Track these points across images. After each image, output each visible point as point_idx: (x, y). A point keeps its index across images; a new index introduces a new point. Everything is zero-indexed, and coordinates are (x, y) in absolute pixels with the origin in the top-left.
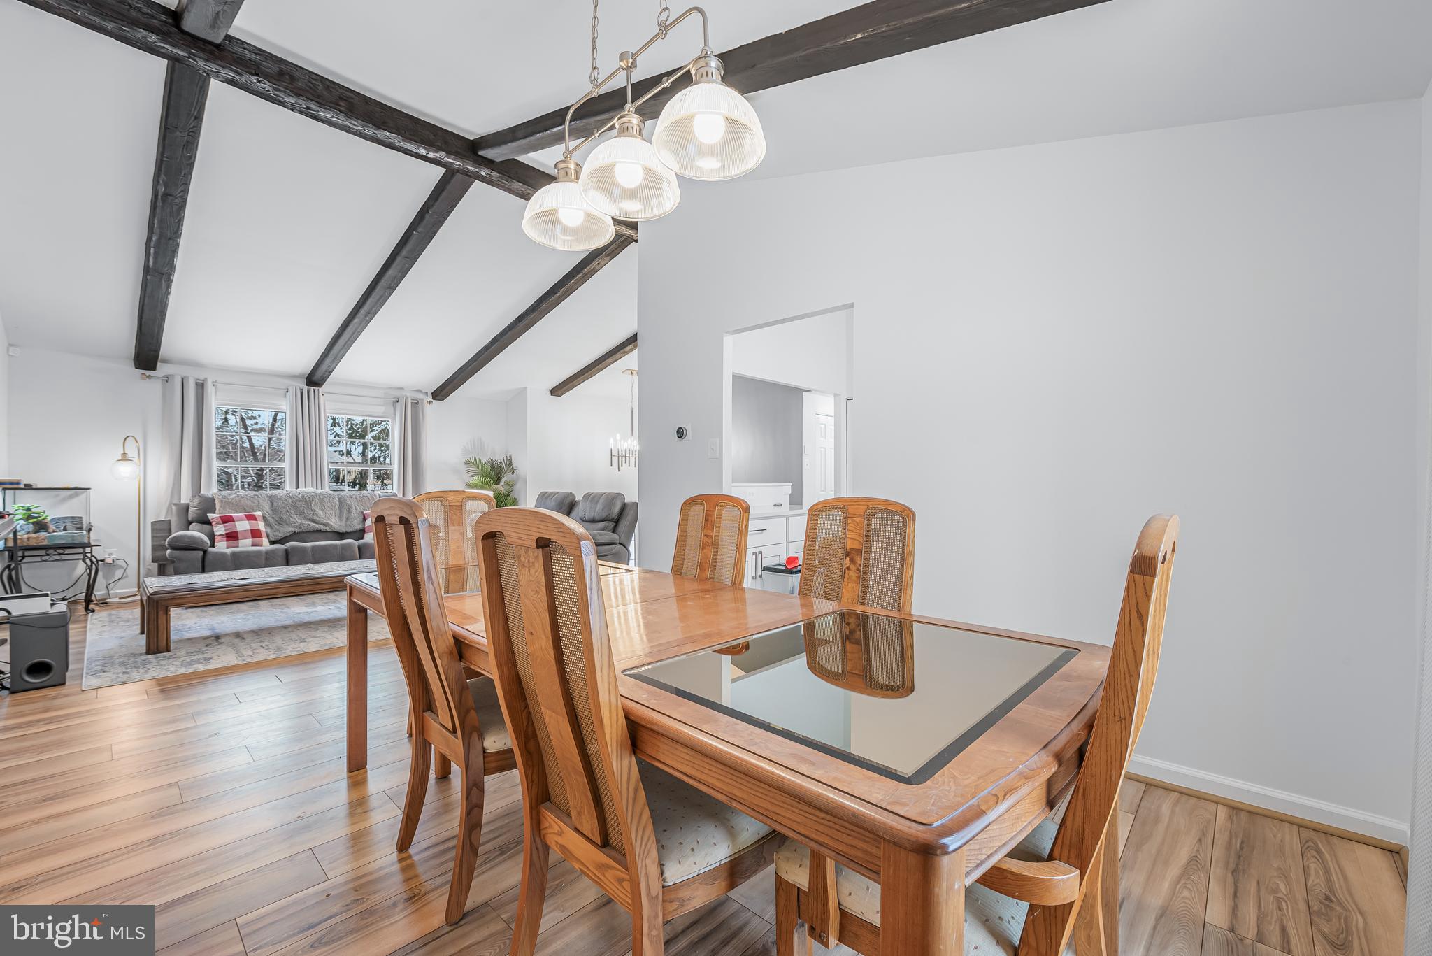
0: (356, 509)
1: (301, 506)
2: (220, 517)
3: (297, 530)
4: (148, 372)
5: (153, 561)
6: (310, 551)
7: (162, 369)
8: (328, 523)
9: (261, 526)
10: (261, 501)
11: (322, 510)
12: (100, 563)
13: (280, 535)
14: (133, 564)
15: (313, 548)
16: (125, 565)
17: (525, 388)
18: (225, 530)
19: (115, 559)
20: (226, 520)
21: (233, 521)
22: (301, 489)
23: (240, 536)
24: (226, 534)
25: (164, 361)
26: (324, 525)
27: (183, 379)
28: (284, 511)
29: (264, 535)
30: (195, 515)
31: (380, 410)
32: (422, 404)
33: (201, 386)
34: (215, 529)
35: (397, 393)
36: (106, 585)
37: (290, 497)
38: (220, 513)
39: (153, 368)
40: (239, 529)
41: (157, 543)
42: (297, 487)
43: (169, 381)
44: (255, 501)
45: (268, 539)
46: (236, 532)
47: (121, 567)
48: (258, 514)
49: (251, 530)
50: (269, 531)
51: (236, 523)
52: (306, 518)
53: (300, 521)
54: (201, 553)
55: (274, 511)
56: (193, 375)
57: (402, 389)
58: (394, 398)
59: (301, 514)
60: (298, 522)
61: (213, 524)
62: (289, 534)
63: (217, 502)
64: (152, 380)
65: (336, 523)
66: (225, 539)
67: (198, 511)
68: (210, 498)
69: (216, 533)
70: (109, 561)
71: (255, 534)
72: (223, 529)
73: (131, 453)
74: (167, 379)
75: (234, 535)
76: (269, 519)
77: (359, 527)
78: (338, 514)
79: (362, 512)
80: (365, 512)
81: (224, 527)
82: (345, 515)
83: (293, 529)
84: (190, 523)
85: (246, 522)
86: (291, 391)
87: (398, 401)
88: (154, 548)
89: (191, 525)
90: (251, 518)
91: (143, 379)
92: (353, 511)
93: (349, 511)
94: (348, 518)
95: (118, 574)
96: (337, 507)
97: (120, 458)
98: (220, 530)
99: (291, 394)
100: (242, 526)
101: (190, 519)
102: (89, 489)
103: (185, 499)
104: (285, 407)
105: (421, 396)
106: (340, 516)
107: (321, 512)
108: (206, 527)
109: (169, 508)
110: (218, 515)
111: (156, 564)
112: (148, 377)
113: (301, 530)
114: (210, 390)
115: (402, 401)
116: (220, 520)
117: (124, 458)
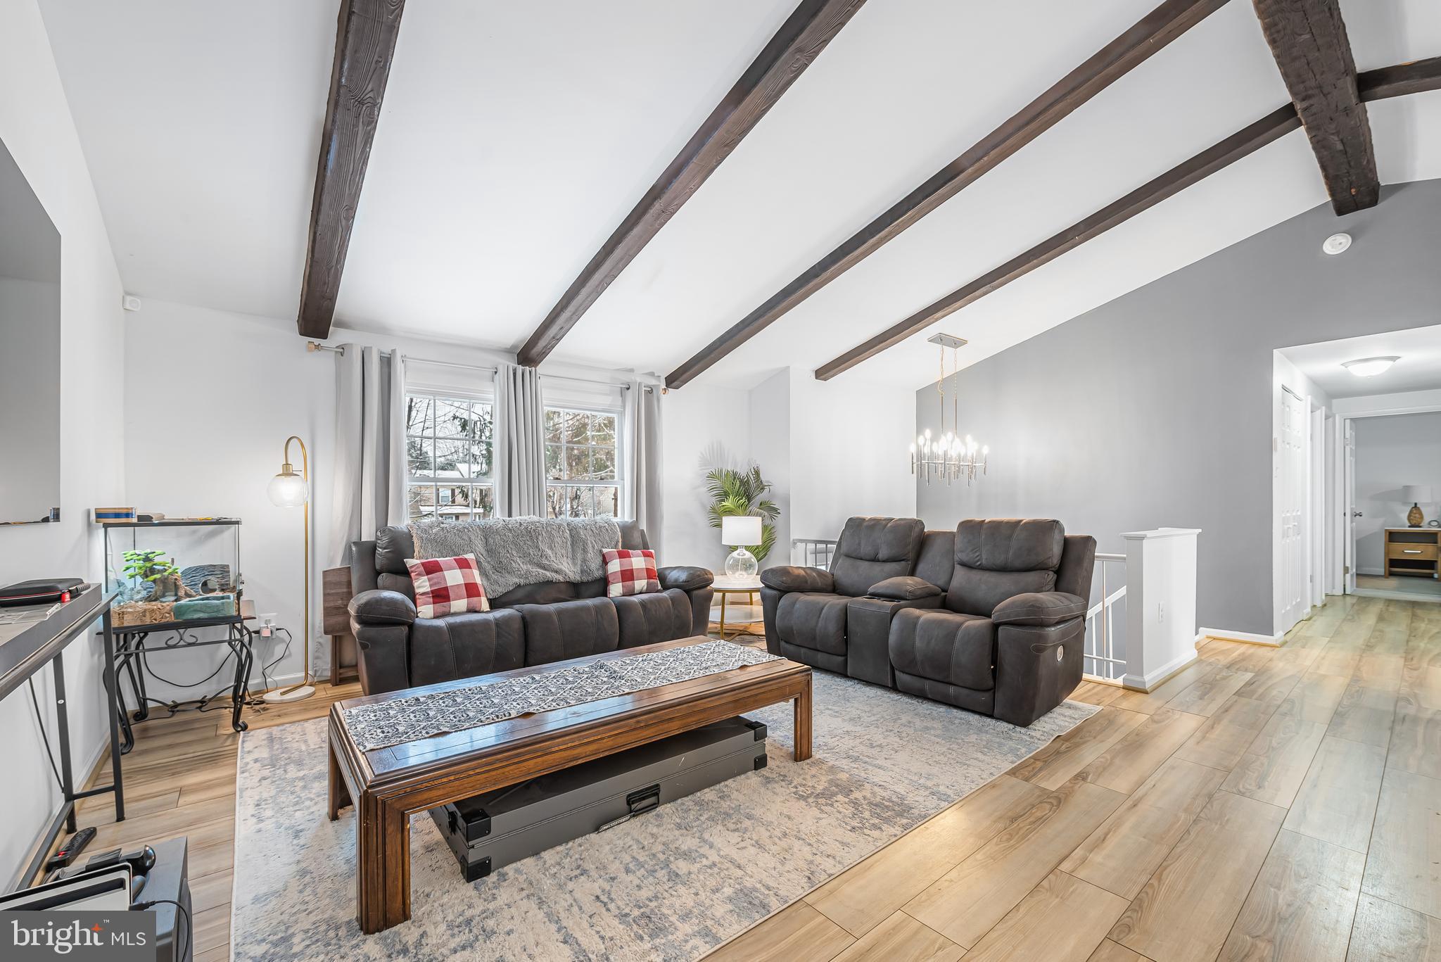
0: (593, 547)
1: (525, 544)
2: (423, 564)
3: (522, 582)
4: (317, 341)
5: (326, 632)
6: (555, 618)
7: (337, 336)
8: (561, 570)
9: (478, 579)
10: (473, 538)
11: (551, 549)
12: (253, 635)
13: (500, 590)
14: (299, 634)
15: (560, 613)
16: (287, 638)
17: (785, 371)
18: (431, 586)
19: (274, 630)
20: (431, 569)
21: (441, 570)
22: (516, 517)
23: (451, 595)
24: (432, 592)
25: (341, 324)
26: (556, 572)
27: (363, 352)
28: (503, 552)
29: (482, 590)
30: (385, 561)
31: (606, 401)
32: (658, 392)
33: (387, 362)
34: (416, 584)
35: (627, 378)
36: (262, 670)
37: (510, 530)
38: (420, 558)
39: (324, 335)
40: (449, 584)
41: (332, 604)
42: (510, 515)
43: (345, 355)
44: (464, 537)
45: (487, 597)
46: (446, 589)
47: (282, 641)
48: (470, 556)
49: (465, 584)
50: (485, 583)
51: (445, 572)
52: (531, 562)
53: (525, 567)
54: (405, 629)
55: (490, 551)
56: (379, 346)
57: (632, 370)
58: (622, 384)
59: (525, 555)
60: (524, 571)
61: (413, 575)
62: (511, 588)
63: (415, 540)
64: (322, 352)
65: (569, 569)
66: (431, 600)
67: (390, 555)
68: (406, 534)
69: (417, 591)
70: (266, 633)
71: (471, 590)
72: (428, 584)
73: (297, 464)
74: (342, 350)
75: (444, 593)
76: (485, 564)
77: (598, 574)
78: (570, 555)
79: (601, 551)
80: (605, 551)
81: (429, 580)
82: (579, 556)
83: (517, 580)
84: (378, 573)
85: (458, 571)
86: (502, 371)
87: (628, 389)
88: (328, 612)
89: (380, 577)
90: (463, 564)
91: (310, 350)
92: (590, 549)
93: (585, 551)
94: (584, 561)
95: (279, 650)
96: (569, 543)
97: (281, 472)
98: (422, 585)
99: (501, 376)
100: (454, 578)
101: (378, 567)
102: (237, 523)
103: (368, 535)
104: (492, 396)
105: (653, 382)
106: (574, 558)
107: (549, 552)
108: (401, 579)
109: (348, 548)
110: (418, 562)
111: (330, 637)
112: (318, 347)
113: (528, 582)
114: (398, 367)
115: (634, 389)
116: (422, 568)
117: (287, 472)
